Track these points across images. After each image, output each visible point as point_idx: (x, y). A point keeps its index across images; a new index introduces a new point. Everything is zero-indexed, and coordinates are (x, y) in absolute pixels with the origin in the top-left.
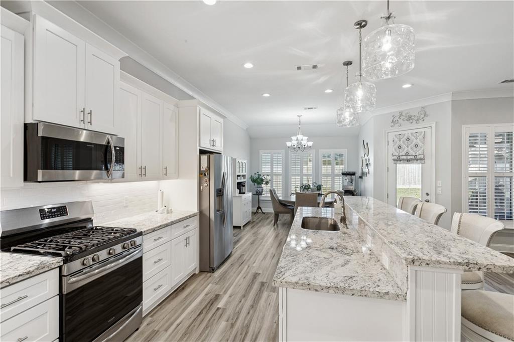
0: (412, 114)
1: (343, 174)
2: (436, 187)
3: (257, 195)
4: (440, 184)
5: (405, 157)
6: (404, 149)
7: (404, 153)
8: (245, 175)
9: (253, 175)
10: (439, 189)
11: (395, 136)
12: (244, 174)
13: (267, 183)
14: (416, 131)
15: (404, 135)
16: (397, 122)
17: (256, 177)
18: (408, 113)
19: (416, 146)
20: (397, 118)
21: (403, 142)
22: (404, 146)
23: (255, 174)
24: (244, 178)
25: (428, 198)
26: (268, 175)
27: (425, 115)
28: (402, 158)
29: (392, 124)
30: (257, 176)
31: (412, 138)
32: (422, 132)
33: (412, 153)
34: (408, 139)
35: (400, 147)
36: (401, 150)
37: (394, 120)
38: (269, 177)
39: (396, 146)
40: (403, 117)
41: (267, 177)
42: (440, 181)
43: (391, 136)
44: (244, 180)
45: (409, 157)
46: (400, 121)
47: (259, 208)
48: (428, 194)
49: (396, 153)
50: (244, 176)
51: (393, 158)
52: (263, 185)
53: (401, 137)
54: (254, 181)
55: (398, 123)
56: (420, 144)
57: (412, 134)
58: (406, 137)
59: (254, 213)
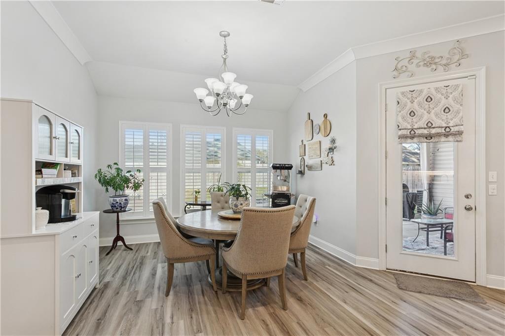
0: (437, 54)
1: (275, 167)
2: (488, 182)
3: (114, 212)
4: (494, 177)
5: (426, 132)
6: (421, 117)
7: (422, 123)
8: (78, 167)
9: (105, 170)
11: (403, 93)
12: (73, 160)
13: (137, 187)
14: (446, 83)
15: (422, 91)
16: (404, 69)
17: (110, 173)
19: (447, 110)
20: (405, 62)
21: (420, 104)
22: (419, 111)
23: (109, 166)
24: (74, 175)
25: (470, 202)
26: (139, 171)
27: (464, 55)
28: (419, 132)
29: (395, 73)
30: (114, 172)
31: (437, 96)
32: (457, 86)
34: (429, 99)
35: (412, 113)
36: (415, 119)
37: (399, 66)
38: (142, 174)
39: (406, 112)
40: (417, 60)
41: (138, 174)
42: (494, 173)
43: (393, 95)
44: (74, 180)
45: (433, 131)
47: (119, 238)
48: (468, 197)
49: (406, 124)
50: (73, 169)
51: (400, 133)
52: (129, 192)
53: (414, 95)
54: (106, 182)
55: (406, 71)
56: (455, 107)
57: (437, 89)
58: (425, 94)
59: (106, 252)
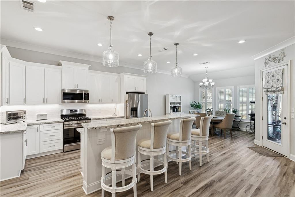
0: (276, 56)
2: (291, 112)
4: (293, 111)
6: (271, 83)
7: (270, 87)
10: (292, 114)
11: (266, 74)
14: (278, 69)
15: (271, 72)
18: (273, 56)
19: (278, 80)
20: (267, 60)
21: (271, 78)
22: (271, 81)
24: (179, 104)
25: (286, 121)
27: (284, 56)
28: (269, 90)
29: (265, 65)
31: (275, 74)
32: (281, 70)
33: (275, 86)
34: (273, 76)
35: (268, 82)
36: (269, 84)
37: (266, 62)
40: (271, 59)
42: (293, 108)
43: (264, 74)
45: (273, 90)
46: (270, 62)
48: (285, 118)
49: (266, 86)
51: (264, 90)
53: (269, 74)
55: (268, 64)
56: (280, 79)
57: (275, 71)
58: (272, 74)
